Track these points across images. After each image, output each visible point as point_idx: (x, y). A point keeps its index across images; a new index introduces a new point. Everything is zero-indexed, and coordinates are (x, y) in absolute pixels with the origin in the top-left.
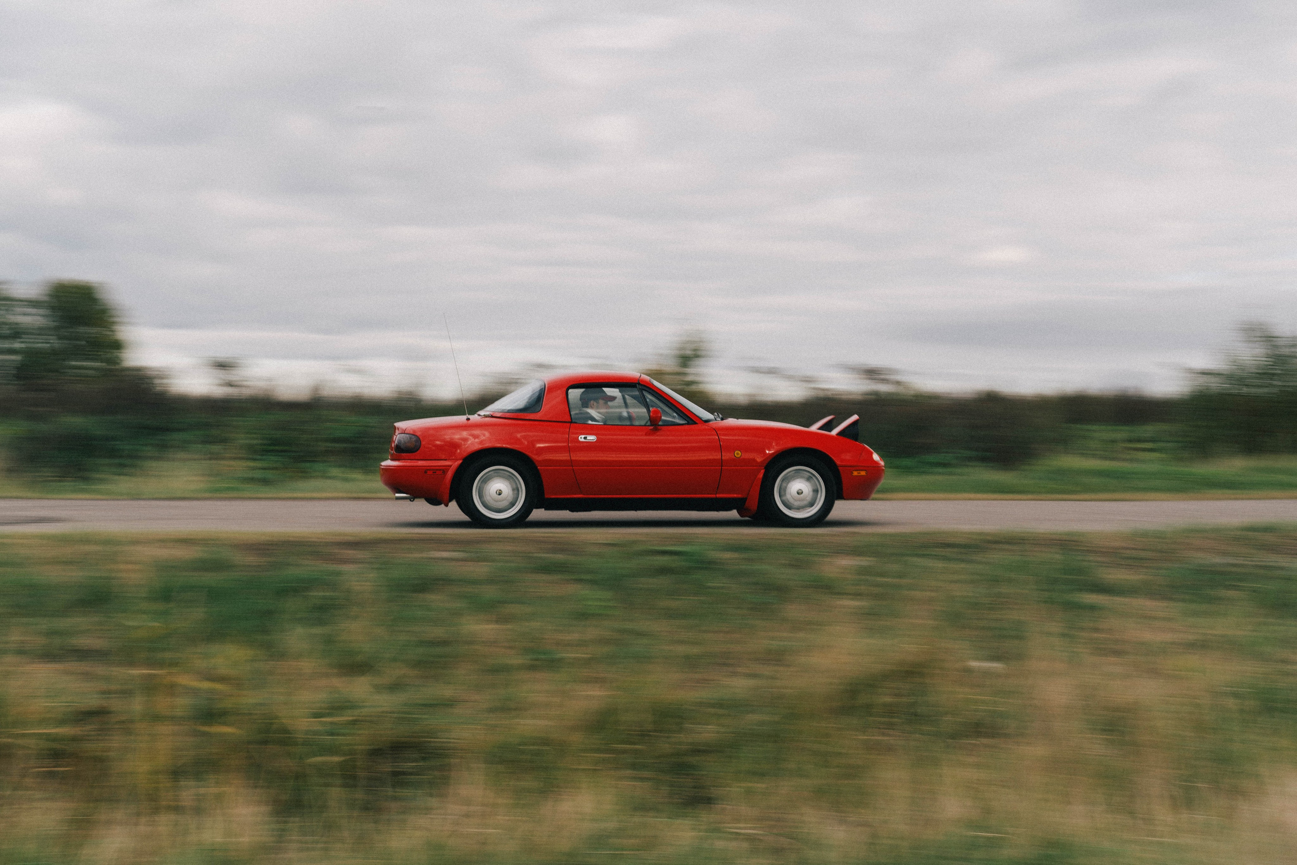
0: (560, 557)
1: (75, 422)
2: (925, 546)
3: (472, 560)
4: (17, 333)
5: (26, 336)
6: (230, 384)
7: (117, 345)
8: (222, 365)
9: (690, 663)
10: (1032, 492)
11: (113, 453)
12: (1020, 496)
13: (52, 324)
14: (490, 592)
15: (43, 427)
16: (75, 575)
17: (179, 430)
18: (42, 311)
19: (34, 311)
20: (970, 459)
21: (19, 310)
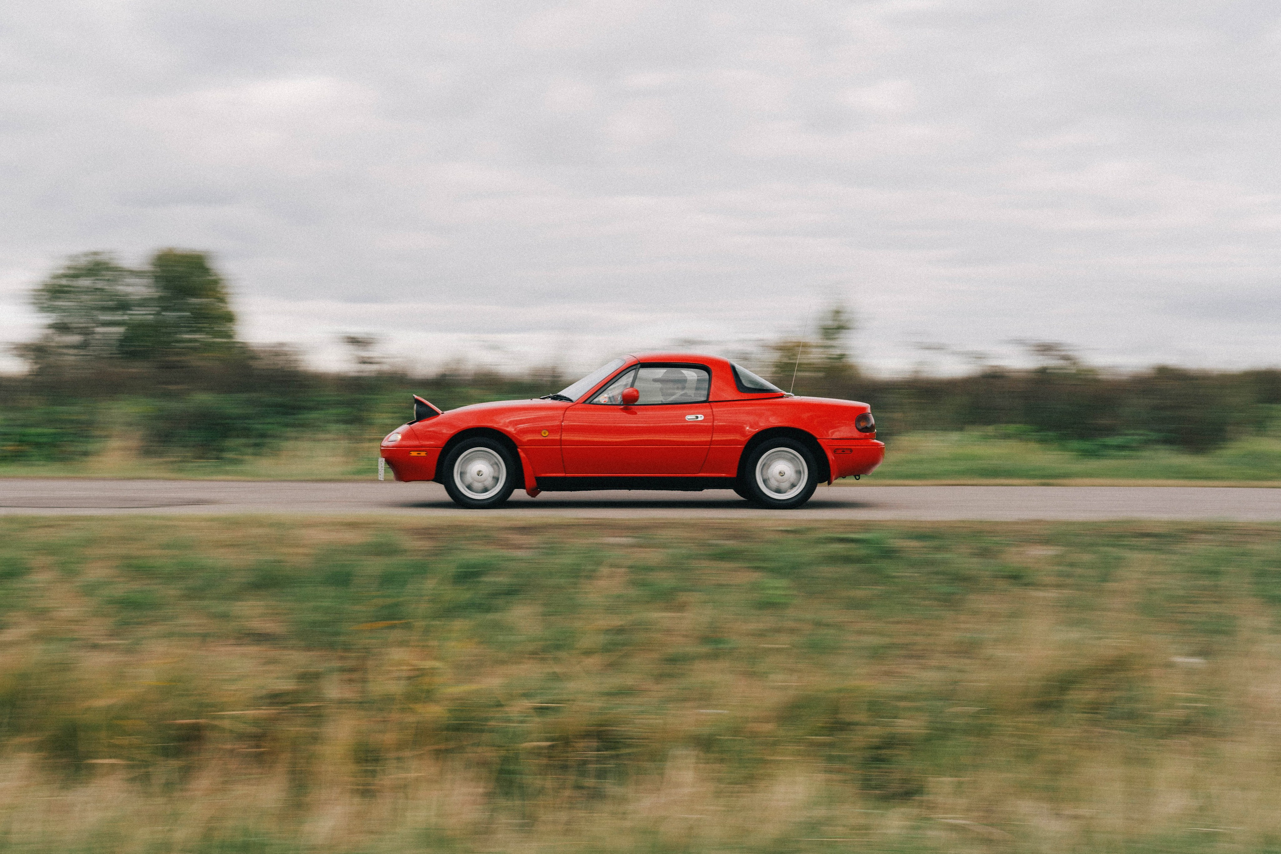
0: (731, 544)
1: (203, 399)
2: (1120, 536)
3: (640, 546)
4: (123, 305)
5: (136, 308)
6: (364, 361)
7: (229, 318)
8: (354, 341)
9: (877, 654)
10: (1222, 478)
11: (246, 432)
12: (1205, 483)
13: (156, 294)
14: (666, 580)
15: (174, 406)
16: (250, 558)
17: (311, 409)
18: (145, 281)
19: (137, 281)
20: (1157, 442)
21: (128, 280)
